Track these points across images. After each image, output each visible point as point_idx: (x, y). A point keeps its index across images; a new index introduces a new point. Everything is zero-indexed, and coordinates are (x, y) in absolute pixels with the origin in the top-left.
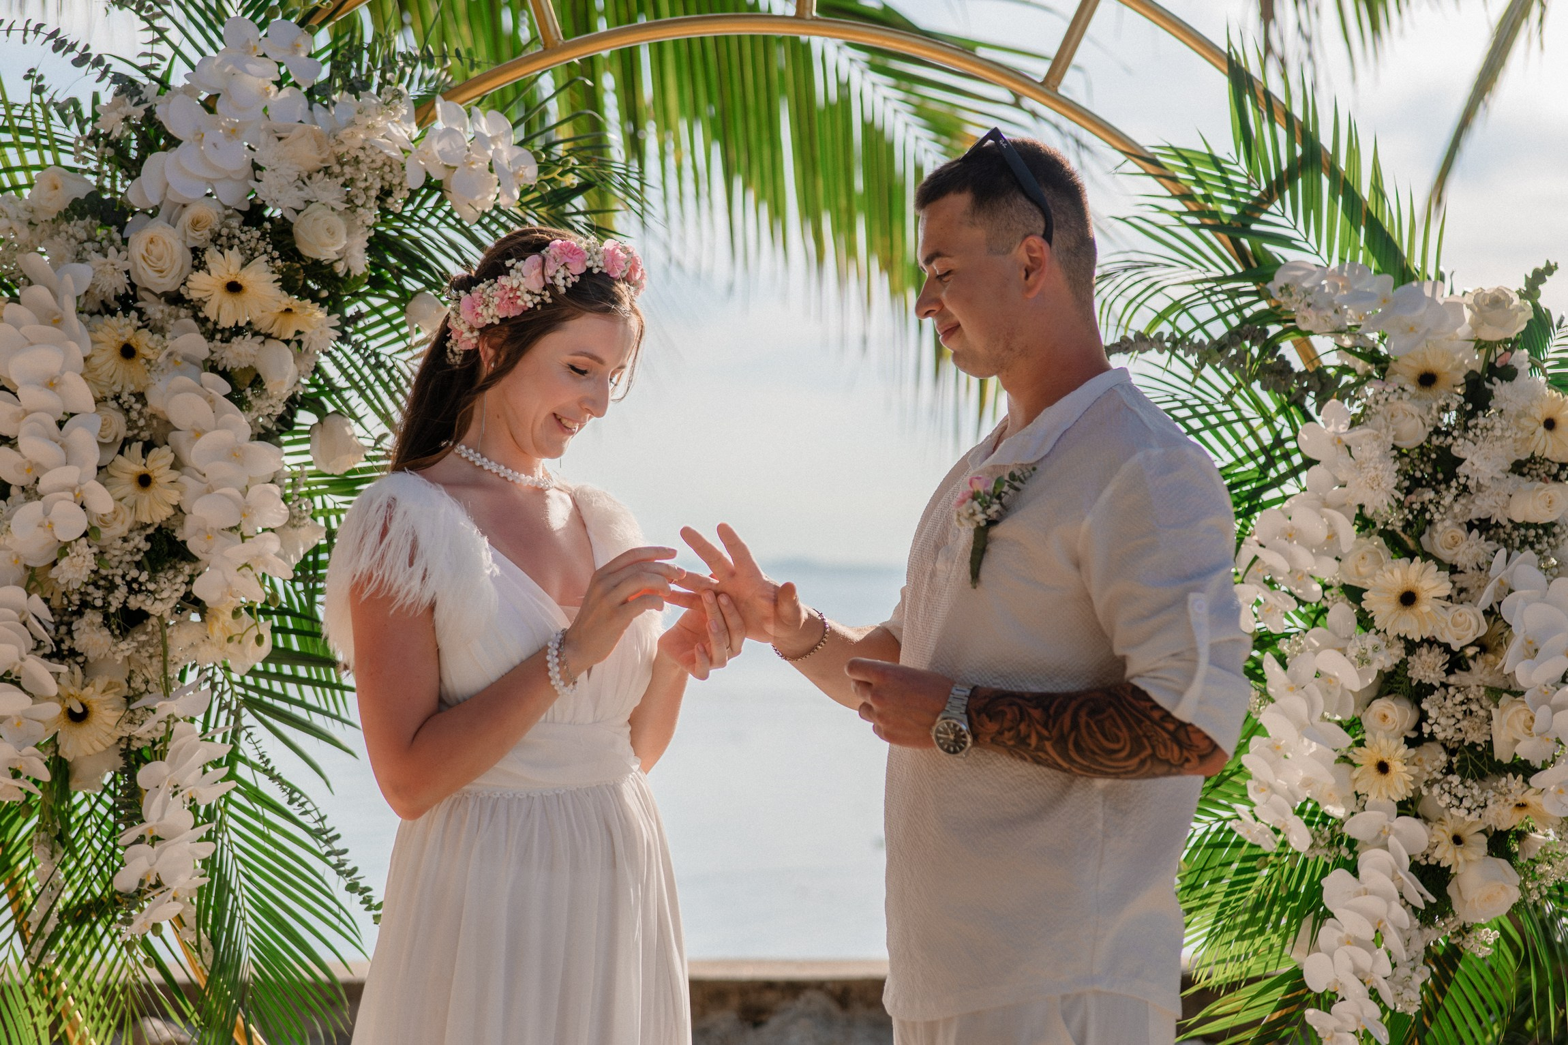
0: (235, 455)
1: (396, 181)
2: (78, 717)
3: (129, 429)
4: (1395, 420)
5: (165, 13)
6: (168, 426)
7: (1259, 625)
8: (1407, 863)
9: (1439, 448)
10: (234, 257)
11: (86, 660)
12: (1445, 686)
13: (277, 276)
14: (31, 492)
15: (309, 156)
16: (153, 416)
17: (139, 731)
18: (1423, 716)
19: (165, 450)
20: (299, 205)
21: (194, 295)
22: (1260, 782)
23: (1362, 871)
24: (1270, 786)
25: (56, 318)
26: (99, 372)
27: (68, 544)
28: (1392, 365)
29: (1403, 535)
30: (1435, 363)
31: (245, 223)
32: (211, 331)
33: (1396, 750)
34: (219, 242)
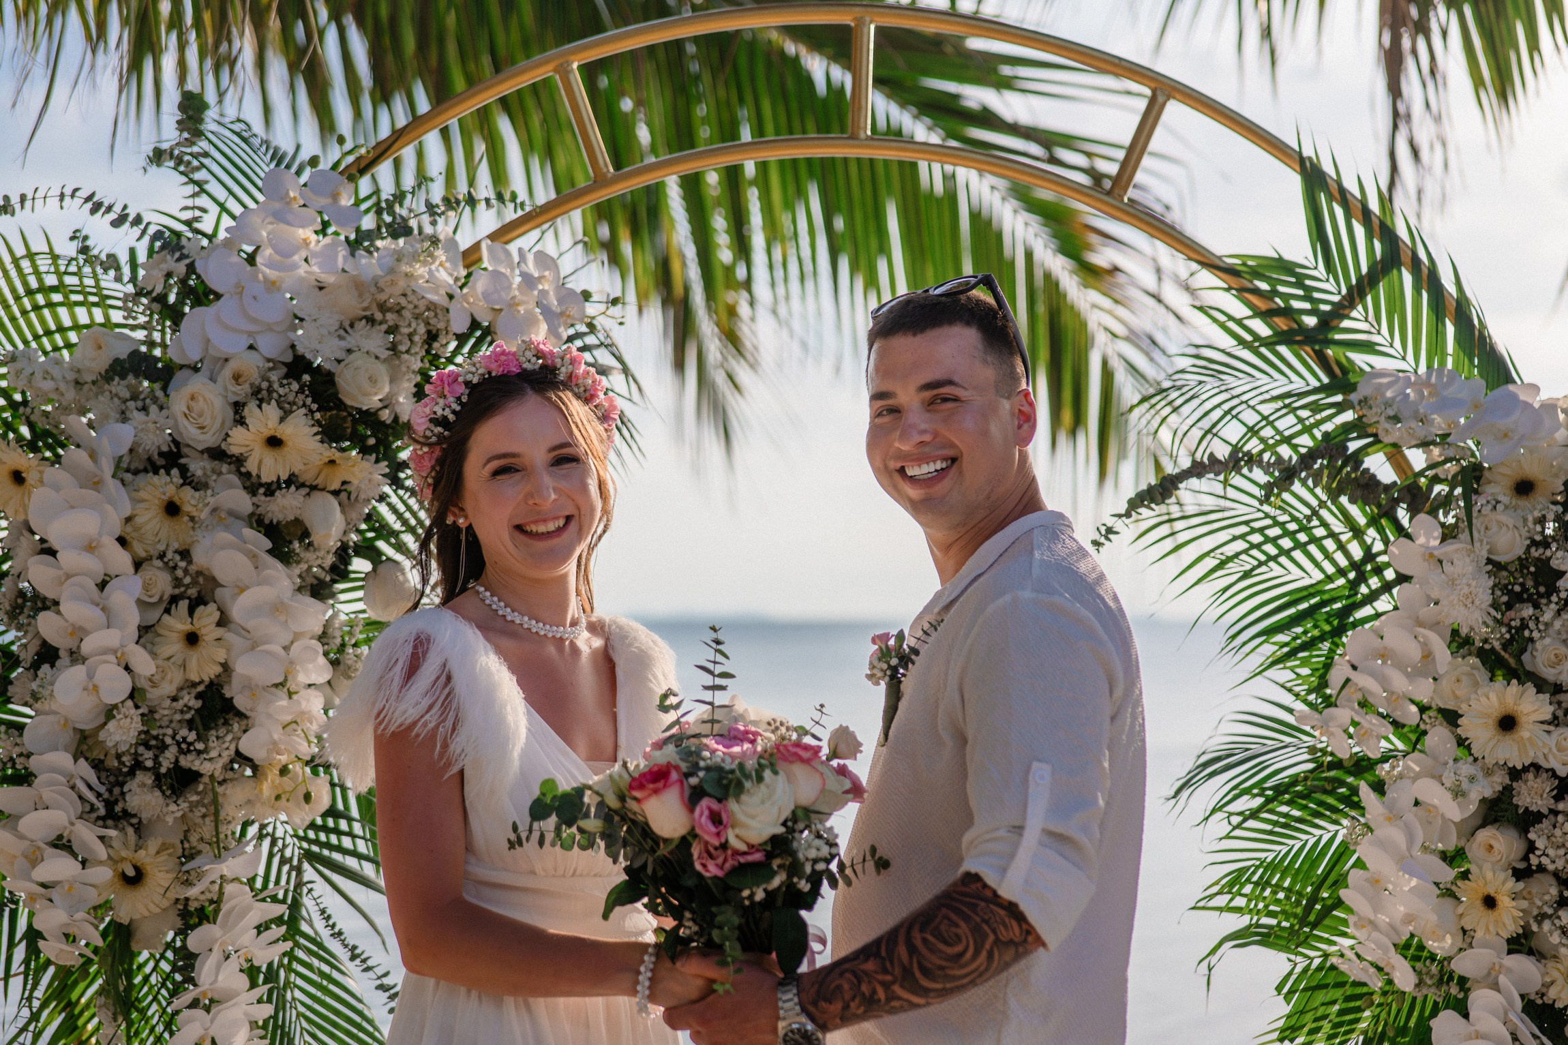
0: (278, 610)
1: (441, 325)
2: (134, 879)
3: (175, 587)
4: (1489, 533)
5: (203, 166)
6: (214, 582)
7: (1356, 750)
8: (1519, 1004)
9: (1538, 559)
10: (272, 411)
11: (140, 822)
12: (1555, 813)
13: (316, 429)
14: (76, 657)
15: (352, 304)
16: (199, 573)
17: (192, 892)
18: (1531, 847)
19: (212, 607)
20: (340, 355)
21: (235, 450)
22: (1360, 918)
23: (1473, 1014)
24: (1371, 922)
25: (96, 480)
26: (143, 531)
27: (115, 707)
28: (1486, 474)
29: (1503, 653)
30: (1532, 470)
31: (286, 376)
32: (252, 485)
33: (1504, 883)
34: (260, 395)
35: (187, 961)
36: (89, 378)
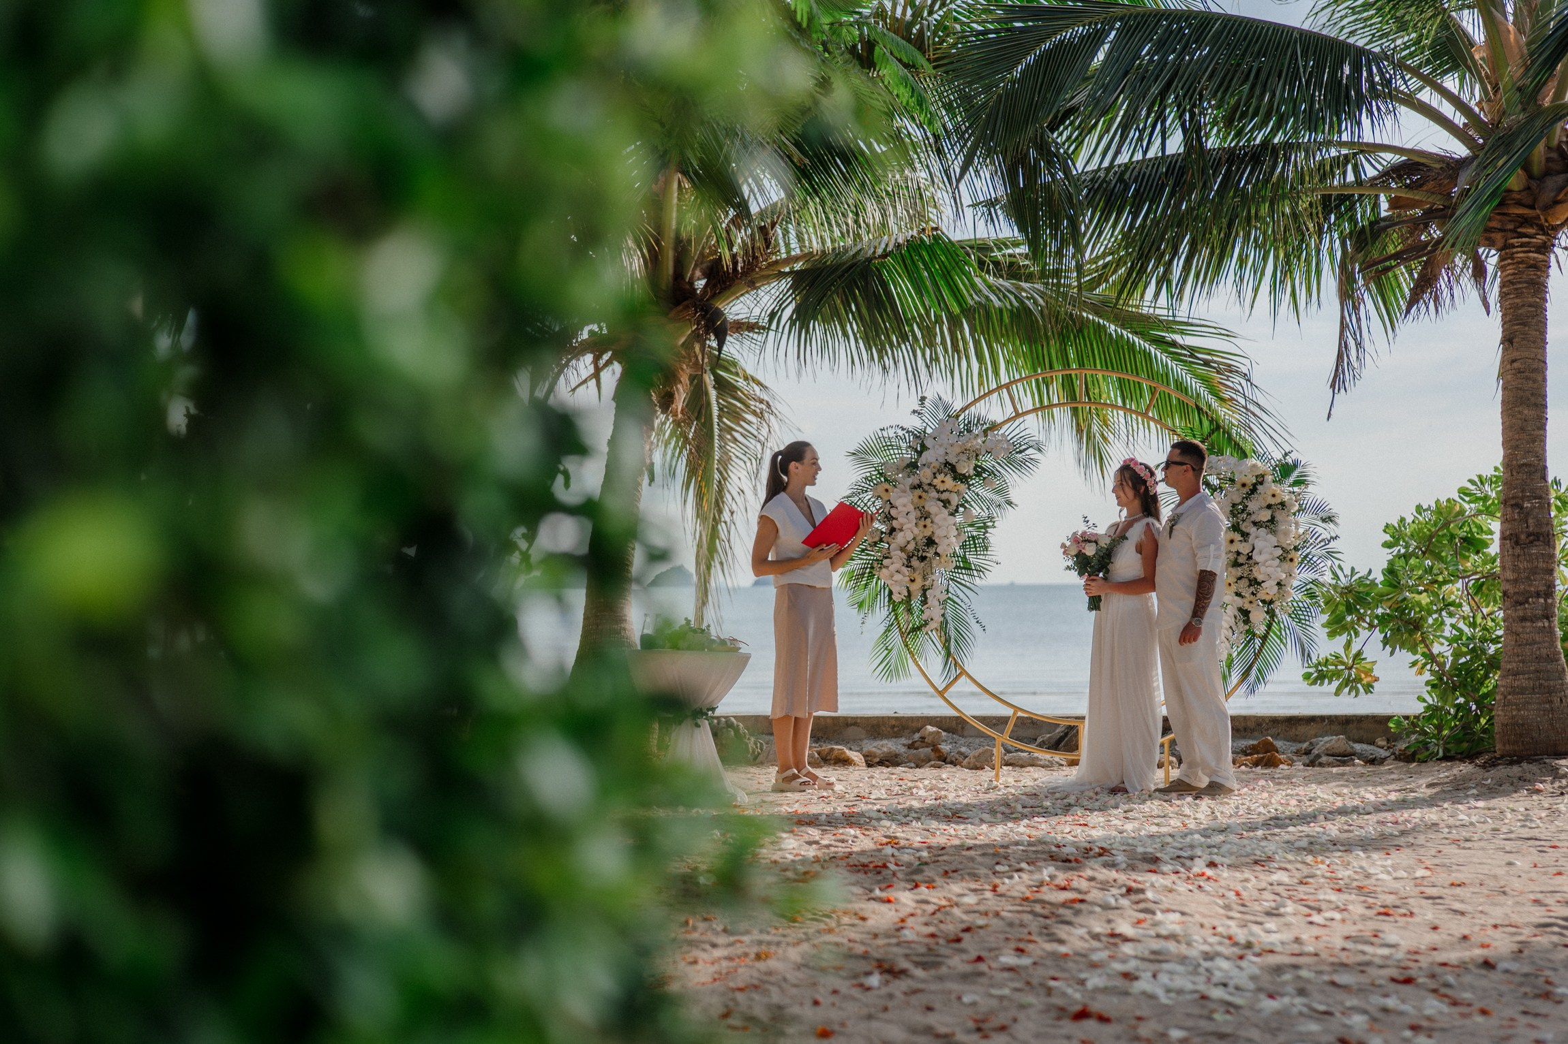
0: (945, 519)
1: (979, 453)
2: (912, 581)
3: (921, 515)
4: (1232, 497)
6: (930, 513)
10: (942, 475)
11: (915, 568)
12: (1245, 564)
13: (952, 478)
14: (901, 530)
16: (926, 512)
17: (926, 583)
19: (930, 519)
20: (957, 461)
21: (934, 484)
25: (905, 491)
26: (914, 503)
27: (910, 542)
28: (1236, 482)
30: (1244, 480)
31: (945, 467)
32: (938, 491)
34: (940, 472)
35: (924, 602)
36: (901, 468)
